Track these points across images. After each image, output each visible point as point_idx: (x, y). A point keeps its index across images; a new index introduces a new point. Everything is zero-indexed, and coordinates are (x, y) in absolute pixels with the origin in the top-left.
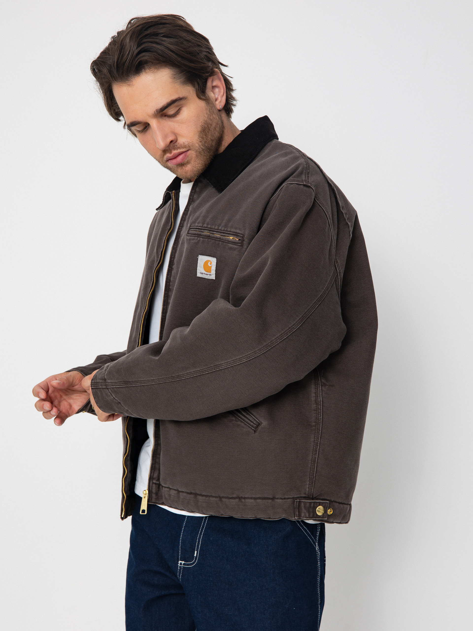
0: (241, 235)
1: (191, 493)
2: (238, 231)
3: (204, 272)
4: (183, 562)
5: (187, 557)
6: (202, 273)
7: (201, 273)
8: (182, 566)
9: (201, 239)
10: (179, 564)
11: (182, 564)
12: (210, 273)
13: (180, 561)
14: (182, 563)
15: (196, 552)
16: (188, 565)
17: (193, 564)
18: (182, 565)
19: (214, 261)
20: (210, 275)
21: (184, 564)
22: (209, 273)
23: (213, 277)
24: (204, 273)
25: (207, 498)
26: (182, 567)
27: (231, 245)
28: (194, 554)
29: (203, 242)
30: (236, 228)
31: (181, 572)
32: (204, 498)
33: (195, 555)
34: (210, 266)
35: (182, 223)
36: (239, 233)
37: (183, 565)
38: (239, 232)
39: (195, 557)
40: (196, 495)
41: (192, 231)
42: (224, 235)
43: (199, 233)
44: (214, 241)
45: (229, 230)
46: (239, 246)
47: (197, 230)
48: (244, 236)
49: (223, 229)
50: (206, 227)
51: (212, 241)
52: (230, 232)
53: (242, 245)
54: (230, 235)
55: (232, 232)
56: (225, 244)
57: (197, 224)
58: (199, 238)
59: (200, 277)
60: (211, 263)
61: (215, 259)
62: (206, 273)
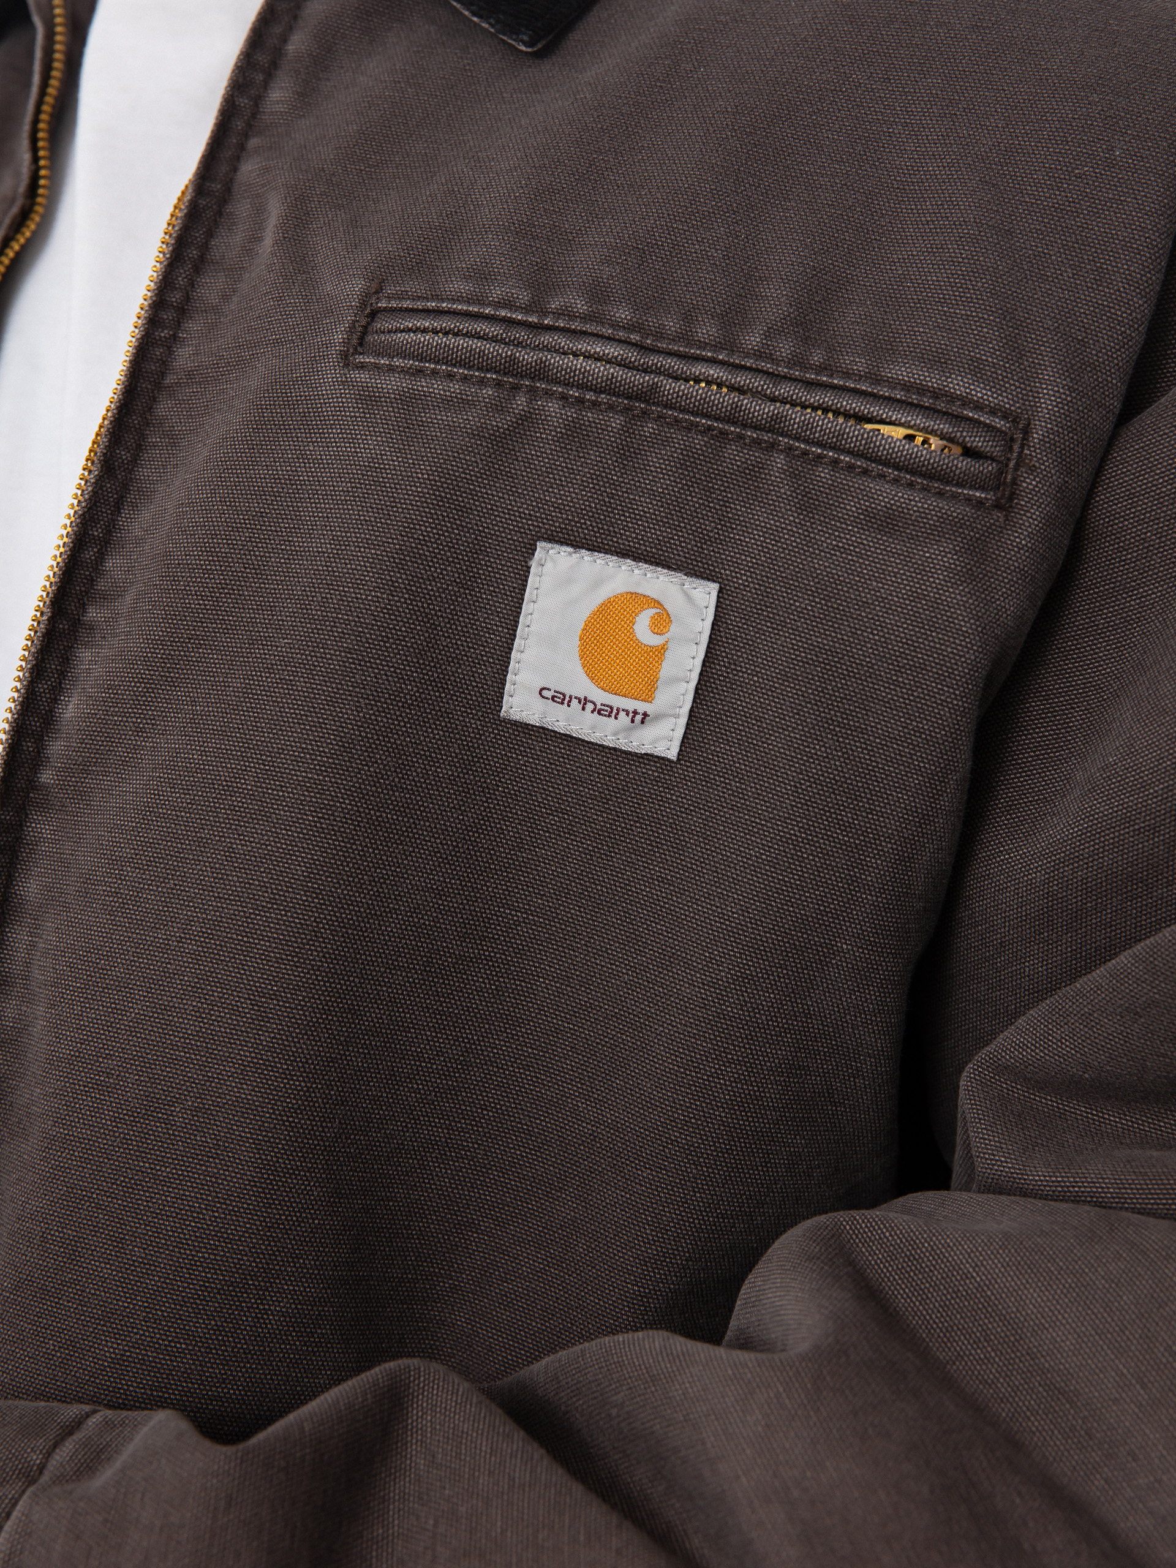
0: (999, 423)
2: (958, 385)
3: (581, 685)
6: (560, 698)
7: (545, 693)
9: (553, 407)
12: (641, 707)
19: (691, 605)
20: (638, 718)
22: (630, 704)
23: (662, 739)
24: (584, 702)
29: (574, 435)
30: (939, 361)
34: (655, 640)
35: (181, 281)
36: (978, 407)
38: (979, 392)
41: (424, 331)
42: (815, 398)
43: (512, 359)
44: (699, 441)
45: (860, 365)
46: (980, 503)
47: (481, 327)
48: (1026, 432)
49: (785, 348)
50: (585, 318)
51: (678, 437)
52: (877, 380)
53: (1006, 504)
54: (875, 410)
55: (893, 384)
56: (824, 473)
57: (468, 278)
58: (521, 401)
59: (534, 720)
60: (662, 621)
61: (706, 594)
62: (600, 697)
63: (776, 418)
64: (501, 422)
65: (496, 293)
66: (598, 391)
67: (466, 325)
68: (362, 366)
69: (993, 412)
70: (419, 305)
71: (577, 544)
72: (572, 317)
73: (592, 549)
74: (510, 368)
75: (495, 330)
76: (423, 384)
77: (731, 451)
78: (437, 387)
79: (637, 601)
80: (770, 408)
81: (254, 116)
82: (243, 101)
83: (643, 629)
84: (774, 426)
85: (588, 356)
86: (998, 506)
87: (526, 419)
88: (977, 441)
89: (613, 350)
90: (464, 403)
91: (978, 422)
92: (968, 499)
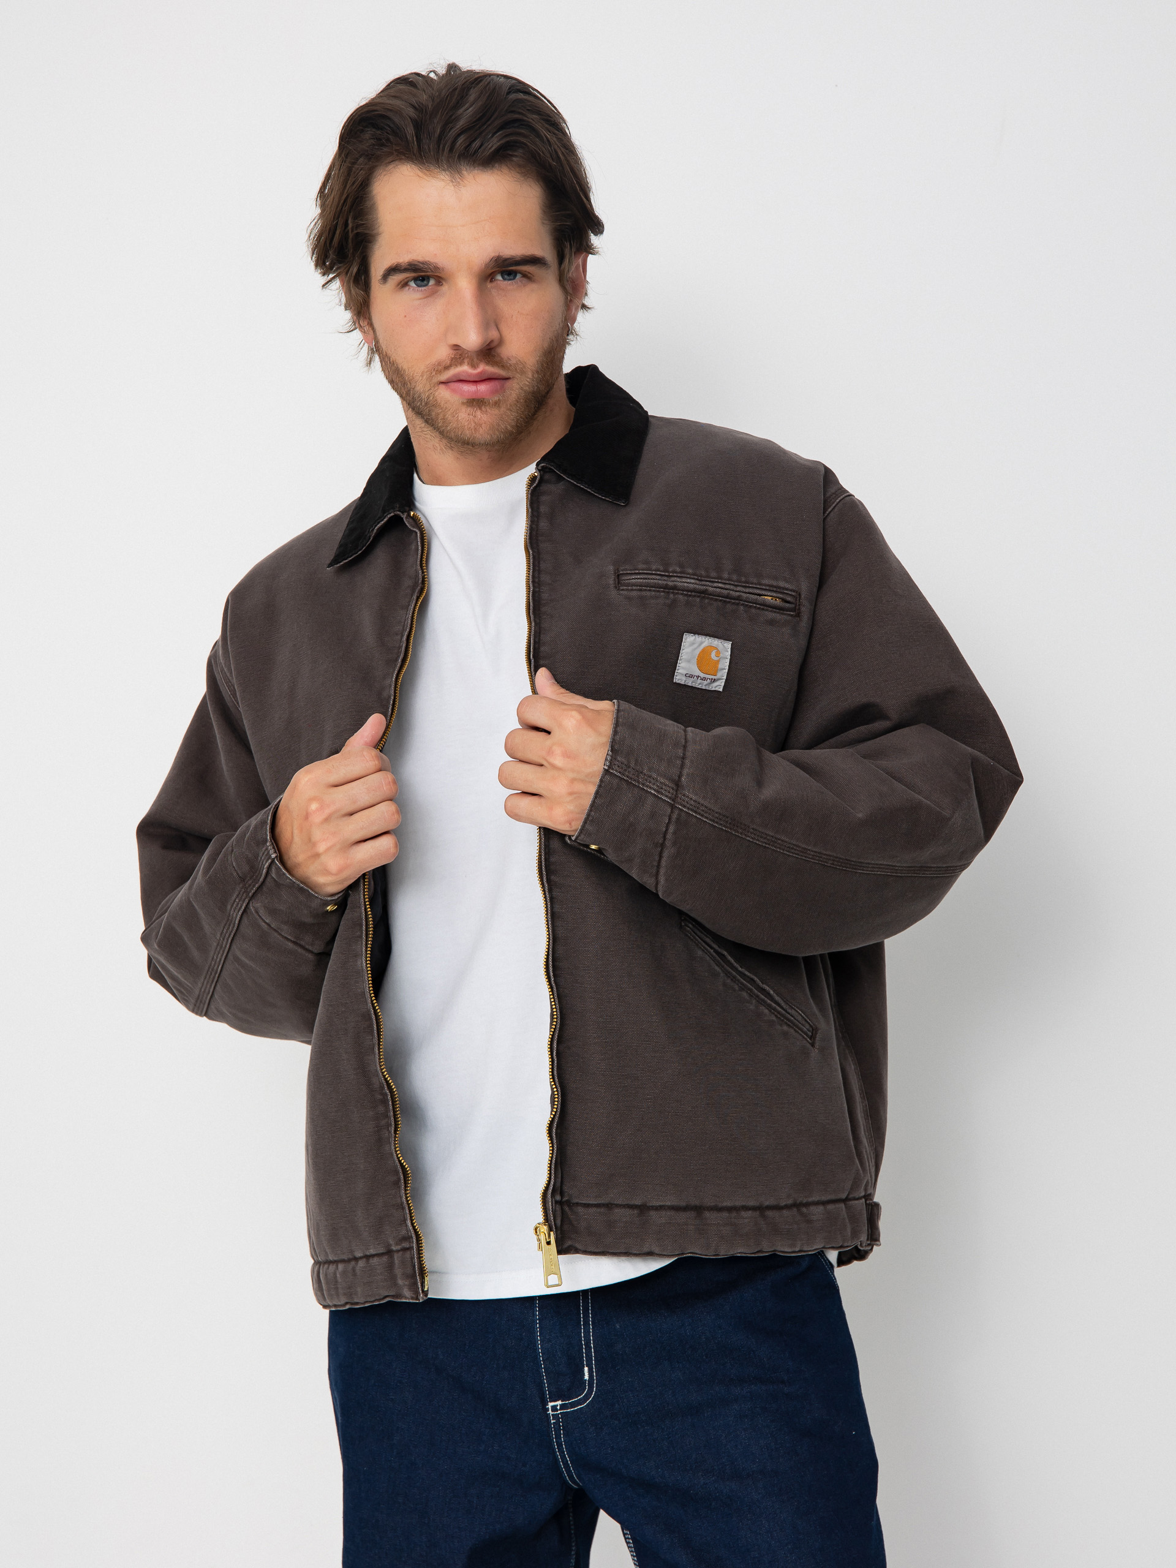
0: (793, 594)
1: (686, 1209)
2: (782, 584)
3: (697, 672)
4: (559, 1403)
5: (569, 1386)
6: (691, 676)
7: (686, 675)
8: (559, 1412)
9: (681, 597)
10: (550, 1410)
11: (558, 1407)
12: (714, 677)
13: (551, 1402)
14: (557, 1405)
15: (586, 1369)
16: (573, 1405)
17: (583, 1401)
18: (557, 1410)
19: (725, 648)
20: (713, 681)
21: (563, 1407)
22: (711, 677)
23: (719, 686)
24: (698, 677)
25: (734, 1214)
26: (559, 1414)
27: (770, 615)
28: (584, 1375)
29: (688, 604)
30: (776, 578)
31: (560, 1426)
32: (725, 1214)
33: (587, 1377)
34: (716, 659)
36: (787, 589)
37: (560, 1410)
38: (787, 586)
39: (588, 1381)
40: (699, 1210)
41: (639, 579)
42: (747, 590)
43: (667, 585)
44: (720, 604)
45: (755, 581)
46: (792, 615)
47: (654, 577)
48: (800, 595)
49: (735, 577)
50: (681, 573)
51: (715, 604)
52: (760, 584)
53: (798, 615)
54: (763, 592)
55: (765, 585)
56: (753, 611)
57: (643, 563)
58: (671, 596)
59: (683, 683)
60: (718, 653)
61: (728, 645)
62: (702, 675)
63: (739, 596)
64: (668, 602)
65: (654, 567)
66: (691, 591)
67: (649, 577)
68: (623, 590)
69: (791, 590)
70: (633, 572)
71: (695, 633)
72: (676, 572)
73: (699, 634)
74: (666, 587)
75: (658, 577)
76: (644, 593)
77: (728, 606)
78: (648, 593)
79: (711, 647)
80: (738, 594)
81: (537, 530)
82: (534, 526)
83: (713, 655)
84: (738, 598)
85: (687, 583)
86: (796, 616)
87: (674, 601)
88: (789, 599)
89: (693, 581)
90: (657, 598)
91: (788, 594)
92: (789, 614)
